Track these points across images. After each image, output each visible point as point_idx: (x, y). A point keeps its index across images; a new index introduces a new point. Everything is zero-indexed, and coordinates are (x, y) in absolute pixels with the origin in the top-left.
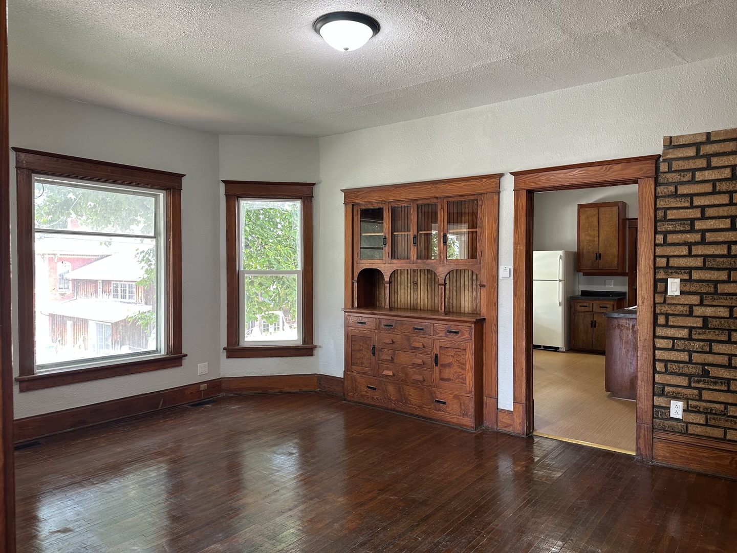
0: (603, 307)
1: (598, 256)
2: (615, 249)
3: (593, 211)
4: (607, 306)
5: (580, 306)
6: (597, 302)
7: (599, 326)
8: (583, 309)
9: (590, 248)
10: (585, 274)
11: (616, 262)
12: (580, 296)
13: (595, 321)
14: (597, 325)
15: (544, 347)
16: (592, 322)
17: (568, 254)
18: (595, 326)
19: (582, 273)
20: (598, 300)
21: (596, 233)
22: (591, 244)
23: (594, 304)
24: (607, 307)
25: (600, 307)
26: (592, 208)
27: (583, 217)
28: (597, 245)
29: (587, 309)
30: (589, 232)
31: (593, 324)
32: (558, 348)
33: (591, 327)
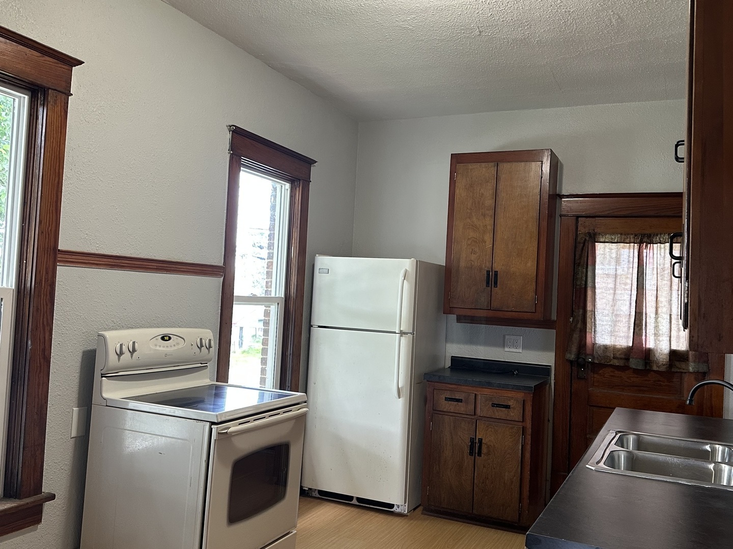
0: (499, 406)
1: (492, 279)
2: (529, 264)
3: (484, 171)
4: (510, 403)
5: (446, 399)
6: (487, 391)
7: (488, 454)
8: (451, 407)
9: (473, 257)
10: (460, 319)
11: (531, 294)
12: (448, 373)
13: (480, 441)
14: (484, 450)
15: (359, 499)
16: (472, 441)
17: (424, 270)
18: (480, 454)
19: (453, 317)
20: (489, 385)
21: (489, 221)
22: (477, 249)
23: (479, 397)
24: (508, 407)
25: (493, 405)
26: (483, 165)
27: (461, 184)
28: (489, 251)
29: (461, 408)
30: (474, 219)
31: (476, 447)
32: (392, 506)
33: (471, 453)
